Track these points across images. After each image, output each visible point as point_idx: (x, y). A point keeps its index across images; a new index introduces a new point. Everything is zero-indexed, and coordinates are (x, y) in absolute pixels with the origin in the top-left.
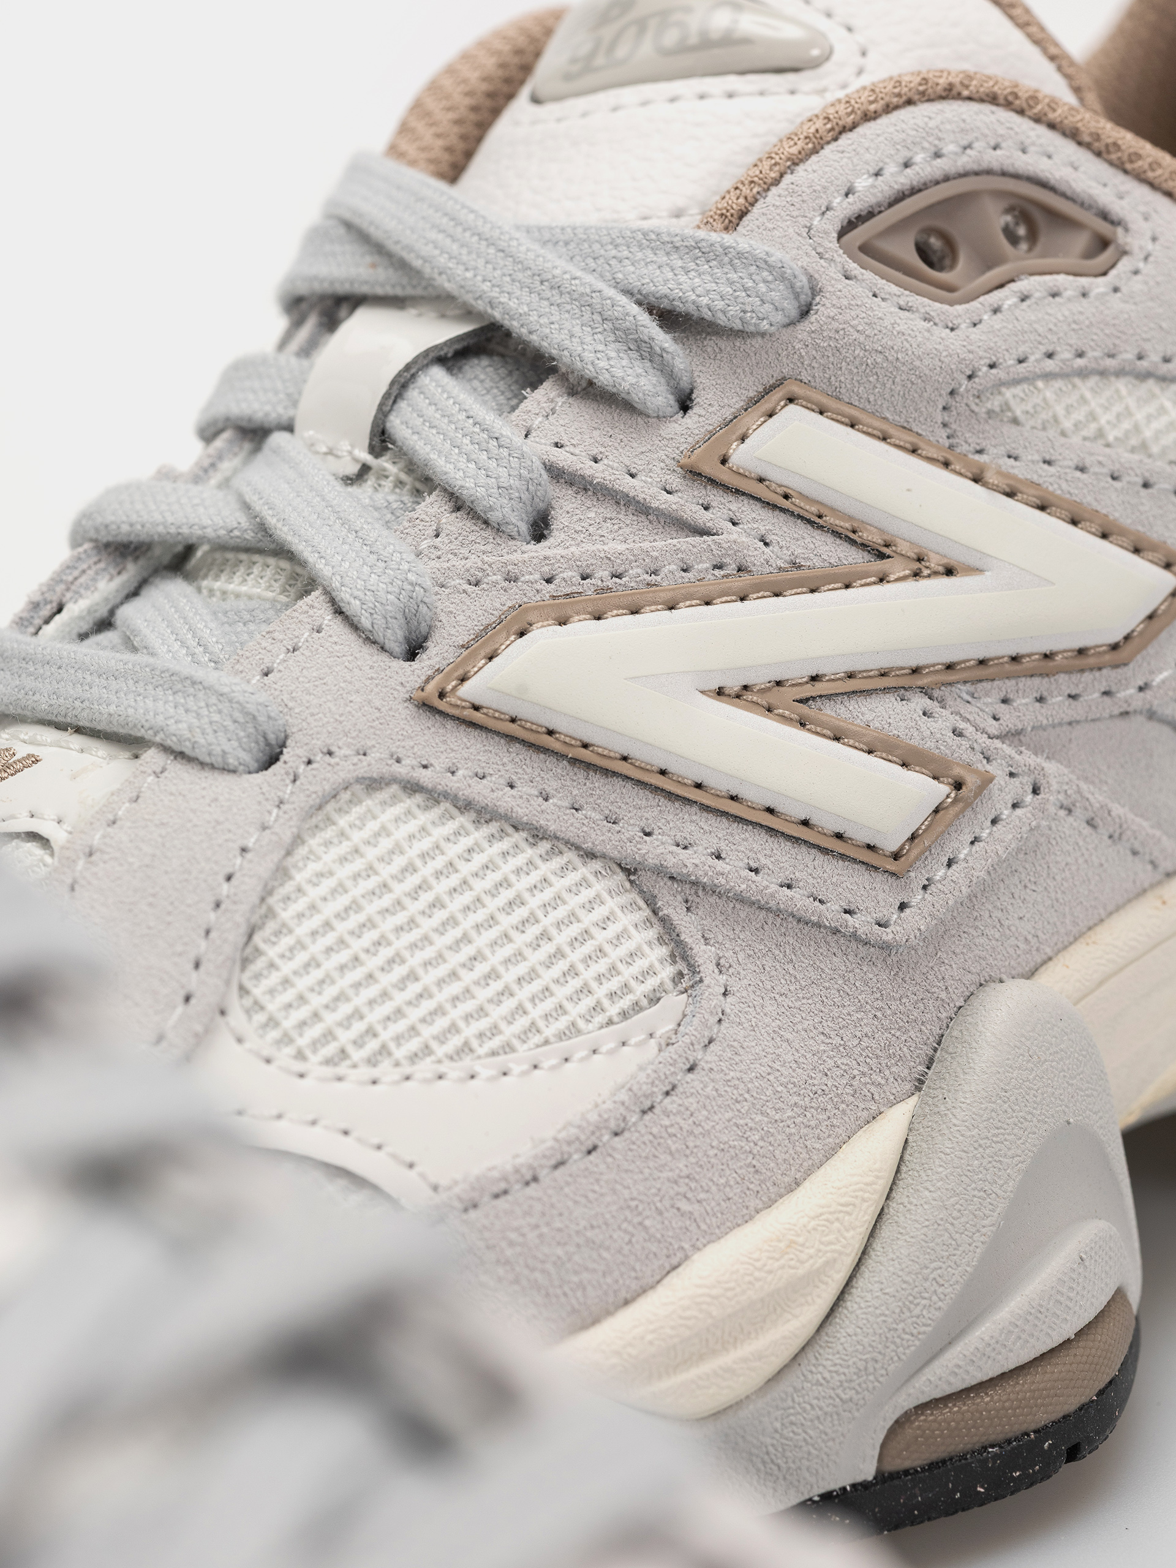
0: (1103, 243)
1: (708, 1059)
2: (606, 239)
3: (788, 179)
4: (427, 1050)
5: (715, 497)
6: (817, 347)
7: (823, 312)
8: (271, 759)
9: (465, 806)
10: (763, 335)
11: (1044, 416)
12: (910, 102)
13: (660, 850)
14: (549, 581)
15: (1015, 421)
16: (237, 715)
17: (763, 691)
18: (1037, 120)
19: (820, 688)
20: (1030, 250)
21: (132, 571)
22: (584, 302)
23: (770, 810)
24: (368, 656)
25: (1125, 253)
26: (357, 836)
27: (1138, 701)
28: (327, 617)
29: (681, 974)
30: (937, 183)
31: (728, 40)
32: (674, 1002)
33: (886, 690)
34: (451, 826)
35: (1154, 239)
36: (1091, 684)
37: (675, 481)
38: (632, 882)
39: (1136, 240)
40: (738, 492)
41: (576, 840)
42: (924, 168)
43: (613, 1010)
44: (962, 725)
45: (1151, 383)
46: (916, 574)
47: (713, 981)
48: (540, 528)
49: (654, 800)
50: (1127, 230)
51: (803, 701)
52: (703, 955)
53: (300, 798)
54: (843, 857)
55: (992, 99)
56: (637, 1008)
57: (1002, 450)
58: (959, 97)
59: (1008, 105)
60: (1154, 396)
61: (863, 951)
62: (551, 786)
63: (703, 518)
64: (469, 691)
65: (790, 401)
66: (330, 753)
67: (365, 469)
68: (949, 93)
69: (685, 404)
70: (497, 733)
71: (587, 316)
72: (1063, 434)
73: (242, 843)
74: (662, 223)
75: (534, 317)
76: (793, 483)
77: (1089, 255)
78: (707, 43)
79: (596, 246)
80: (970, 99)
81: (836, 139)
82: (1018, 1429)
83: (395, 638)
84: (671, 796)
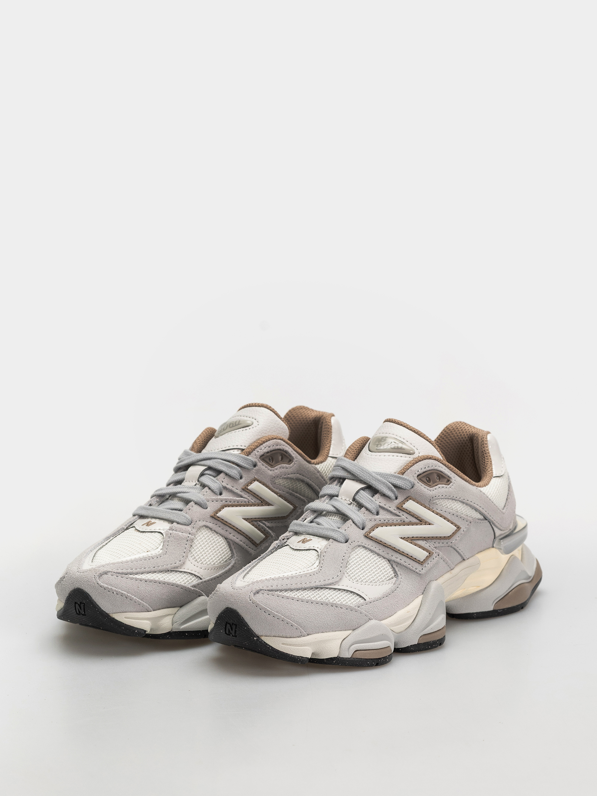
0: (448, 481)
1: (399, 586)
2: (385, 475)
3: (410, 469)
4: (367, 581)
5: (401, 511)
6: (414, 492)
7: (415, 487)
8: (346, 542)
9: (370, 550)
10: (407, 490)
11: (441, 504)
12: (425, 459)
13: (394, 558)
14: (380, 521)
15: (437, 504)
16: (343, 535)
17: (406, 538)
18: (441, 463)
19: (413, 539)
20: (439, 481)
21: (315, 515)
22: (384, 483)
23: (407, 554)
24: (358, 529)
25: (451, 482)
26: (358, 553)
27: (451, 544)
28: (352, 523)
29: (395, 575)
30: (428, 471)
31: (401, 448)
32: (395, 579)
33: (421, 540)
34: (368, 553)
35: (455, 481)
36: (445, 541)
37: (396, 509)
38: (389, 562)
39: (453, 480)
40: (404, 511)
41: (383, 556)
42: (427, 469)
43: (388, 579)
44: (430, 545)
45: (454, 501)
46: (425, 524)
47: (400, 577)
48: (378, 514)
49: (393, 551)
50: (452, 479)
51: (411, 540)
52: (399, 573)
53: (351, 547)
54: (416, 562)
55: (435, 460)
56: (390, 579)
57: (436, 508)
58: (431, 459)
59: (437, 460)
60: (454, 502)
61: (417, 574)
62: (381, 548)
63: (399, 514)
64: (371, 535)
65: (410, 499)
66: (354, 541)
67: (351, 503)
68: (430, 458)
69: (396, 498)
70: (374, 541)
71: (384, 486)
72: (443, 507)
73: (345, 552)
74: (392, 473)
75: (376, 485)
76: (411, 510)
77: (447, 482)
78: (398, 448)
79: (384, 476)
80: (432, 459)
81: (416, 464)
82: (434, 640)
83: (361, 527)
84: (395, 551)
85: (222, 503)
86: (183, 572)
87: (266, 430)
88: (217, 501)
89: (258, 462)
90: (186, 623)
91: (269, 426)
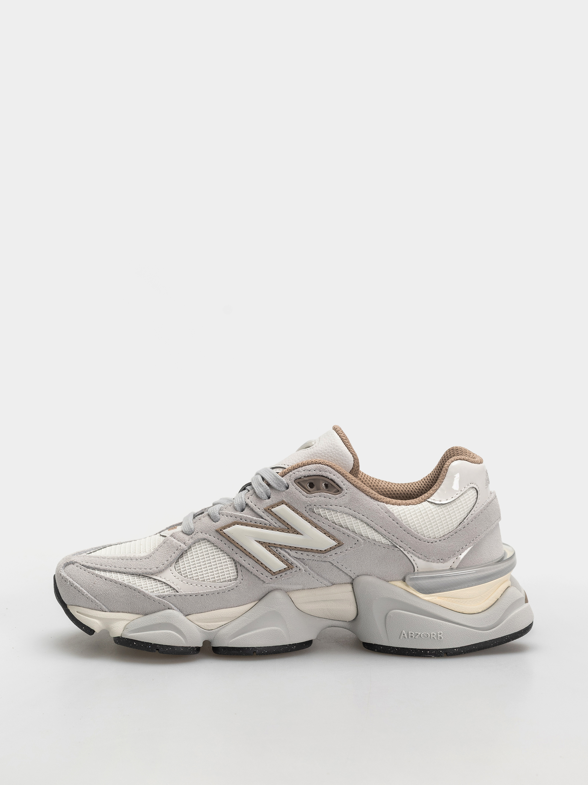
85: (235, 520)
86: (157, 580)
87: (321, 454)
88: (232, 517)
89: (291, 484)
90: (138, 632)
91: (326, 450)
